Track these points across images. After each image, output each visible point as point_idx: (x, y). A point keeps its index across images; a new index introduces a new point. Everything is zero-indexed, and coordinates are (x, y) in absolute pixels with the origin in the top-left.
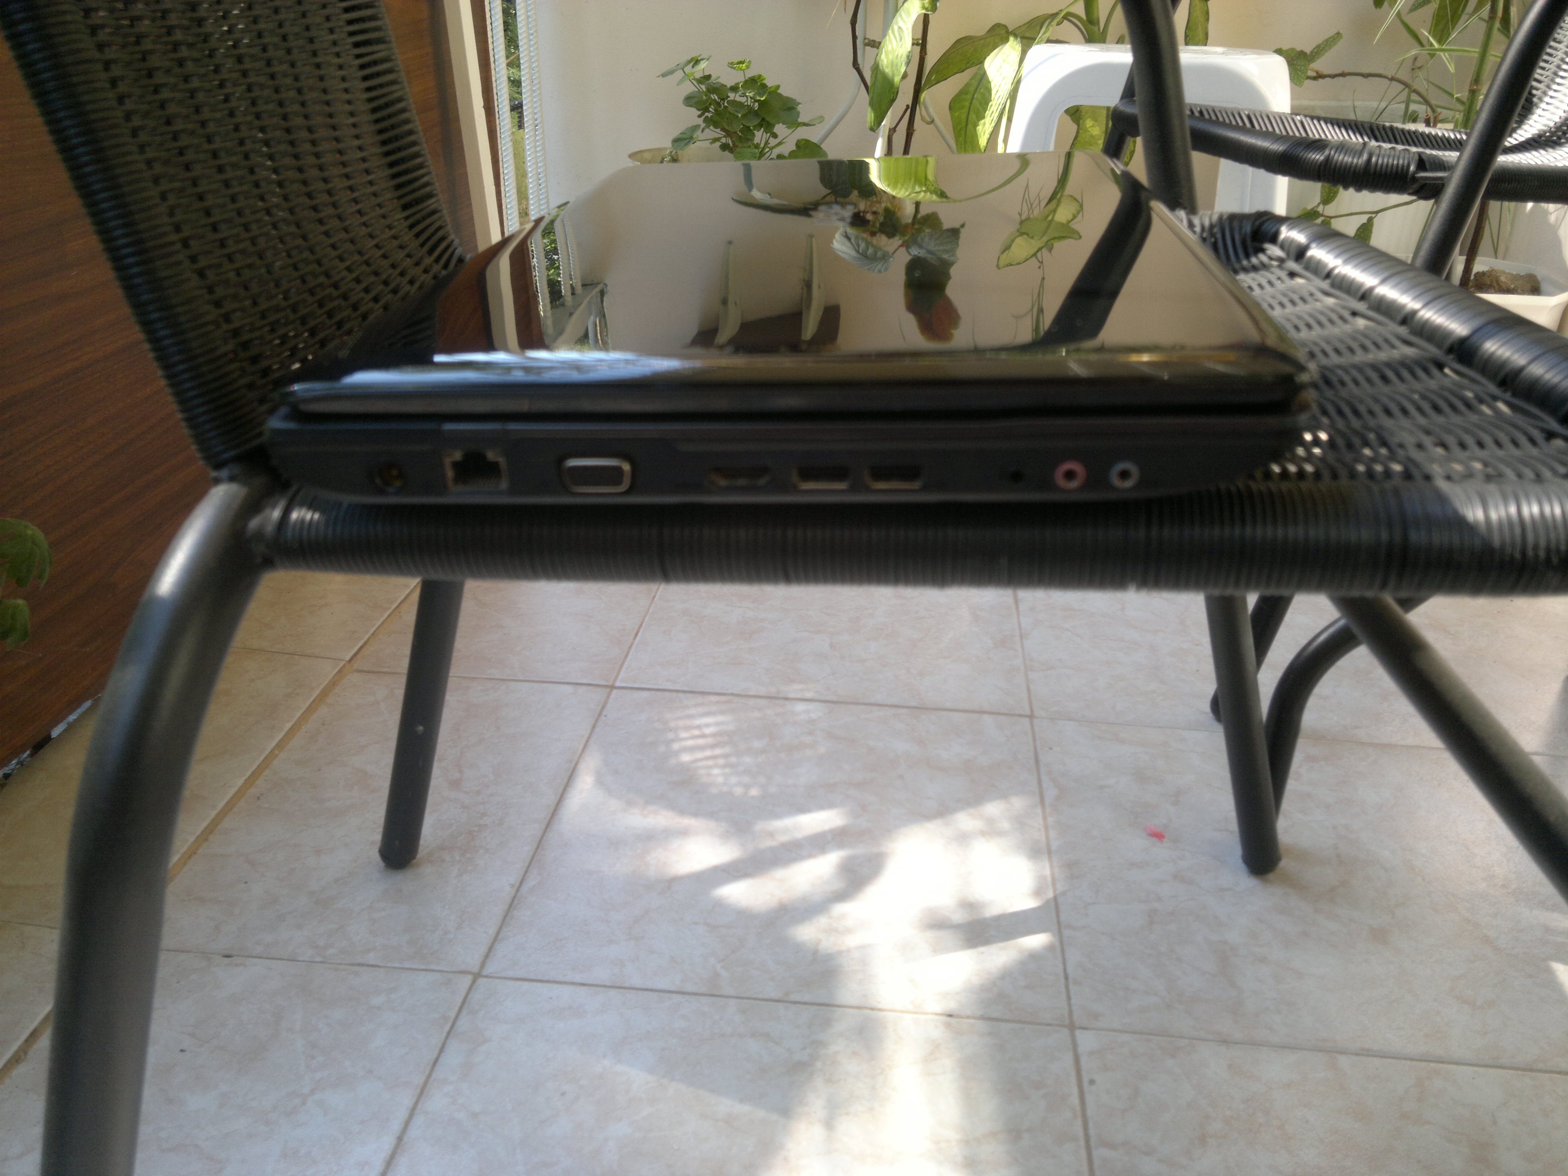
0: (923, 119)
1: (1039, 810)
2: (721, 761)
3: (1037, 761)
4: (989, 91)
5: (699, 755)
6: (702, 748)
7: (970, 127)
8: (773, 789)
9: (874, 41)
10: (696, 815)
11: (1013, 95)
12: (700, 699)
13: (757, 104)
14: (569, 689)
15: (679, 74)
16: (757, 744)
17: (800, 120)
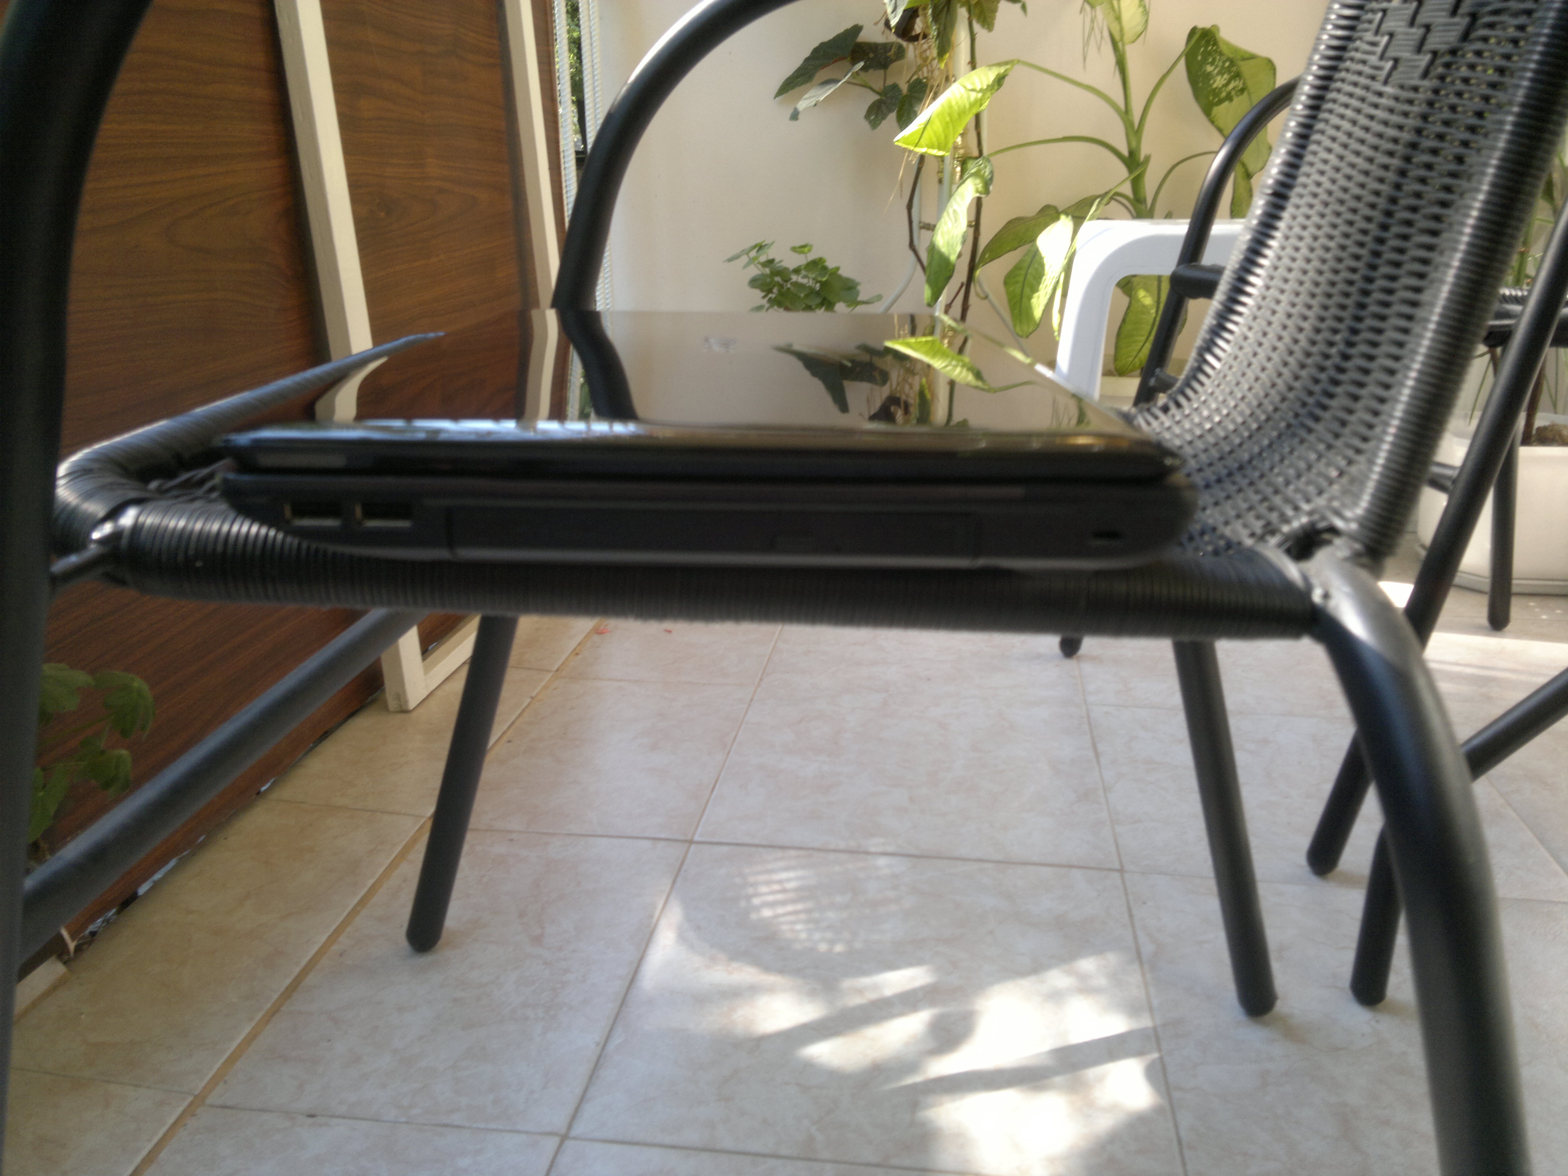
0: (977, 295)
1: (1136, 966)
2: (803, 916)
3: (1131, 916)
4: (1042, 265)
5: (780, 910)
6: (783, 903)
7: (1025, 300)
8: (858, 945)
9: (929, 225)
10: (781, 971)
11: (1068, 269)
12: (779, 854)
13: (818, 285)
14: (647, 844)
15: (744, 259)
16: (839, 899)
17: (860, 298)
